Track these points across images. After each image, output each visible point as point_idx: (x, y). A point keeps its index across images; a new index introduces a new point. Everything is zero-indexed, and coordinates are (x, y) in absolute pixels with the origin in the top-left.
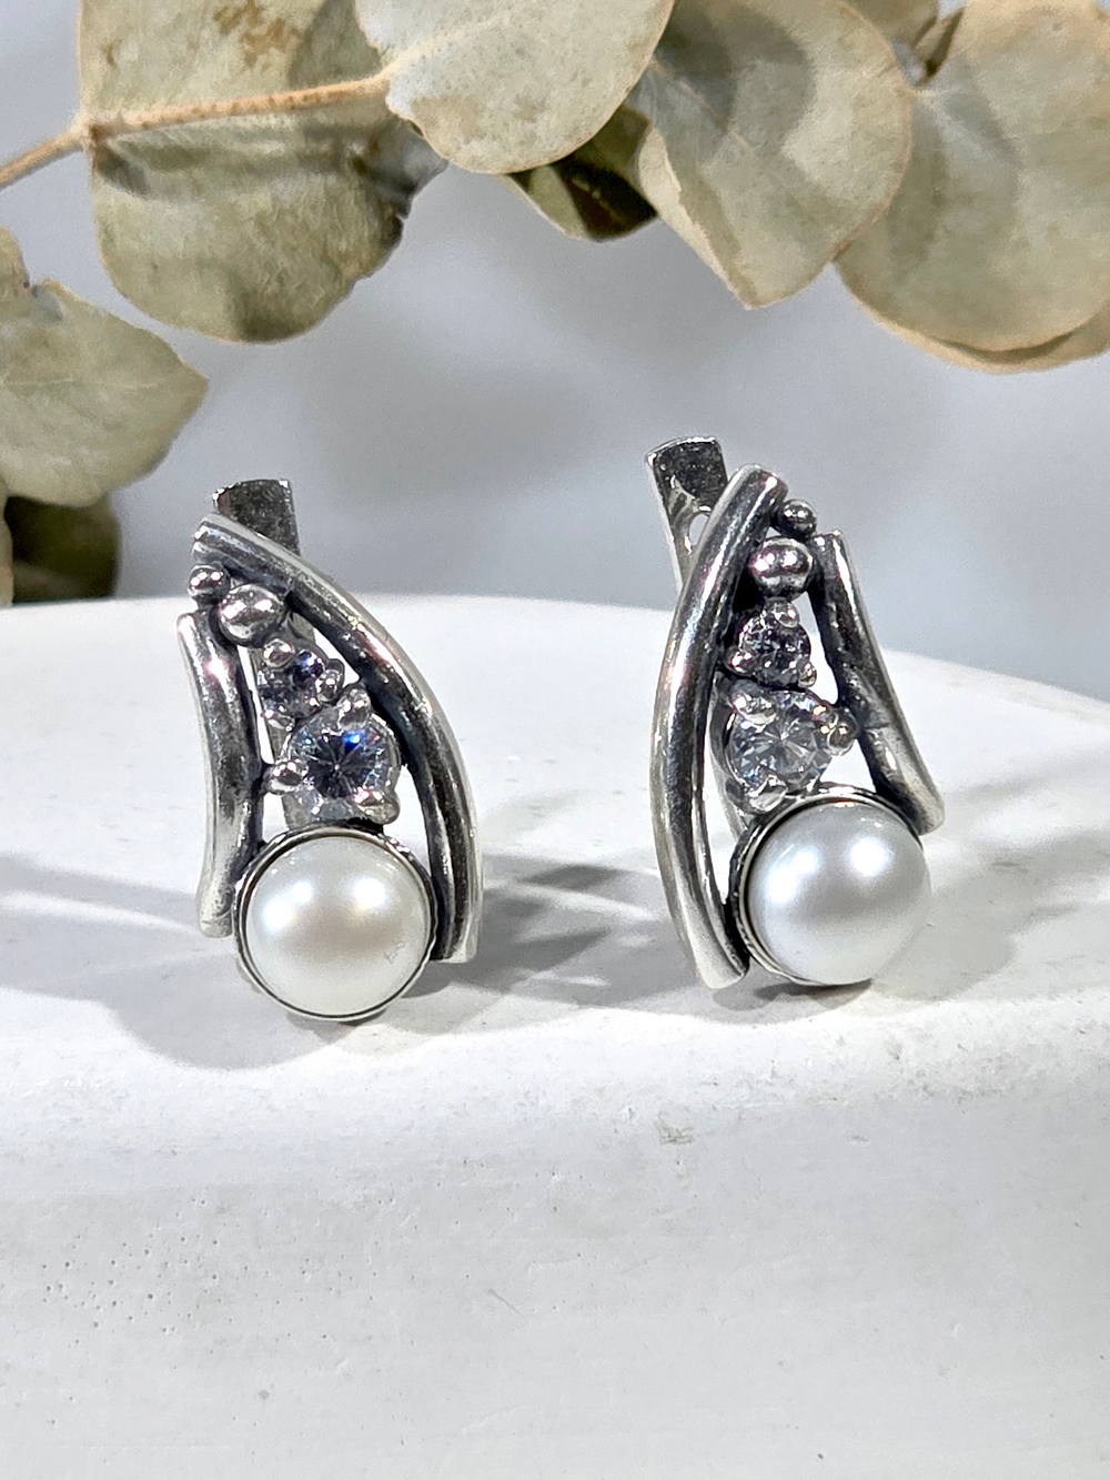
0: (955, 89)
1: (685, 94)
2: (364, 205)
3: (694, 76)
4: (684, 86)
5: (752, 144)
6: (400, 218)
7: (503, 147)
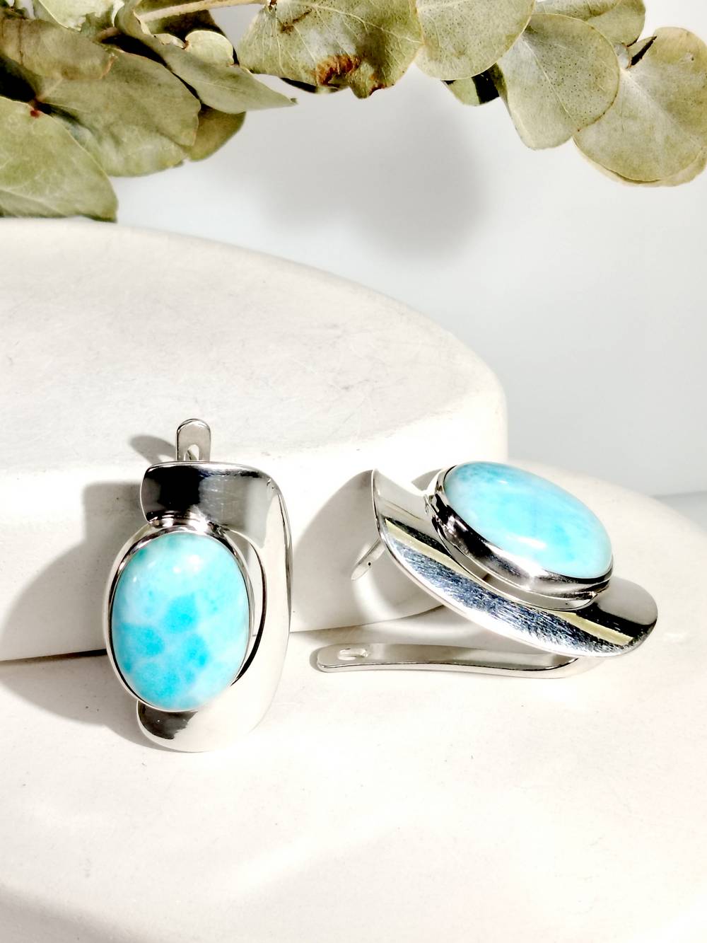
0: (642, 73)
1: (527, 47)
3: (531, 42)
4: (526, 43)
5: (550, 78)
7: (443, 68)
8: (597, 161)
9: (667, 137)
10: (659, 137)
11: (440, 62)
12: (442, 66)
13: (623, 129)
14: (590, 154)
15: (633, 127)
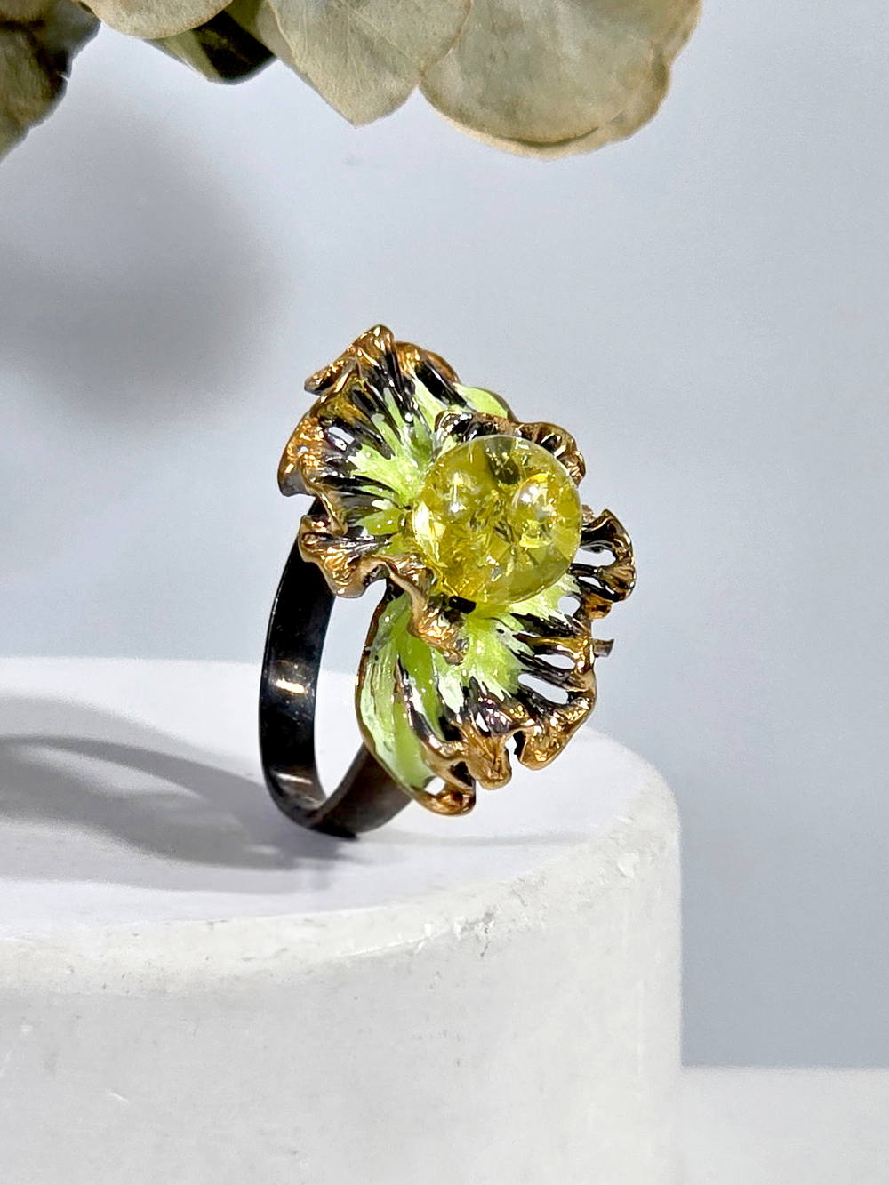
2: (37, 70)
6: (63, 76)
7: (157, 17)
8: (481, 127)
9: (586, 47)
10: (570, 48)
11: (149, 9)
12: (154, 16)
13: (505, 52)
14: (462, 116)
15: (521, 44)
